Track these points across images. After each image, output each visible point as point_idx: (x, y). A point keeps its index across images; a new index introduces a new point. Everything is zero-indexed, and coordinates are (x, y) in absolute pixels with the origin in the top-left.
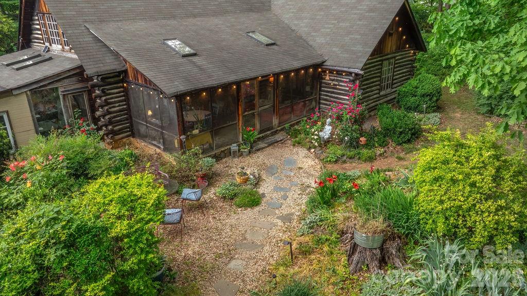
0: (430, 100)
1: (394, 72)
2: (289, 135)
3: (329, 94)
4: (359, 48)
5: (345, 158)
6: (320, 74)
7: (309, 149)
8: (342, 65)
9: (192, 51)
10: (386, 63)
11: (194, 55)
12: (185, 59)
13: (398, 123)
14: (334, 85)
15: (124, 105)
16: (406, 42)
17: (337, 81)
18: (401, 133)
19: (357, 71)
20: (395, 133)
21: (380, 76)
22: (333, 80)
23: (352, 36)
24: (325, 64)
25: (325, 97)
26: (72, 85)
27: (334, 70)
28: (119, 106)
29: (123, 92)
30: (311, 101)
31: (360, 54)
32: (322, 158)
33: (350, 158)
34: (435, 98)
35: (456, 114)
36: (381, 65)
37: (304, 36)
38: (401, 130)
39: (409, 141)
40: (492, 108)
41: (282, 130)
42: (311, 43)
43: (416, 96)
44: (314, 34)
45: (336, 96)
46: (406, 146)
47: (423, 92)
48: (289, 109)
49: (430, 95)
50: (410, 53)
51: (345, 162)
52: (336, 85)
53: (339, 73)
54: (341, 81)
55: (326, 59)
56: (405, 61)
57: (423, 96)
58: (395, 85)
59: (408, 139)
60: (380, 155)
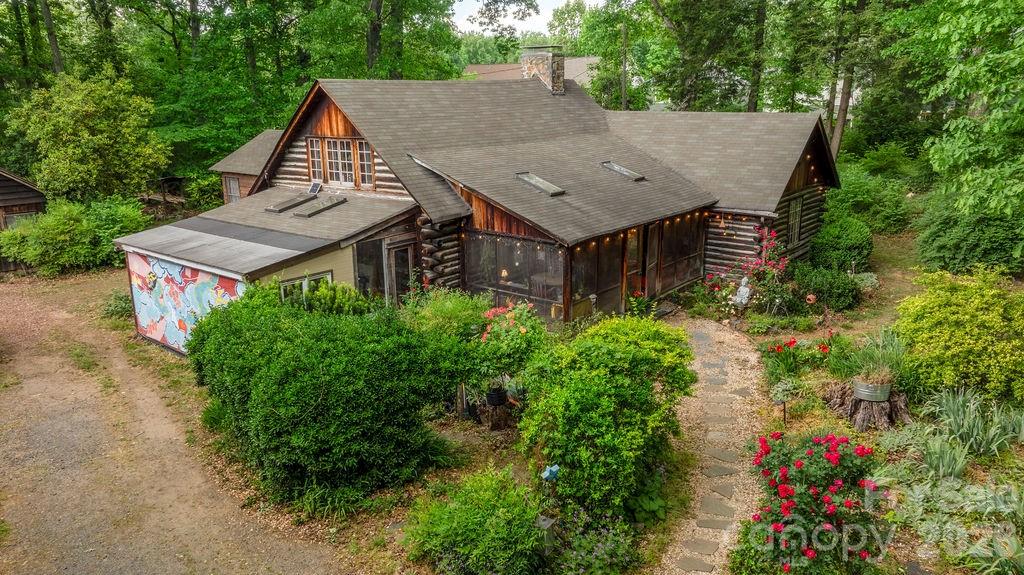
0: (859, 254)
1: (802, 217)
2: (680, 304)
3: (720, 249)
4: (764, 183)
5: (775, 328)
6: (706, 220)
7: (719, 320)
8: (744, 207)
9: (560, 190)
10: (793, 203)
11: (562, 193)
12: (555, 199)
13: (835, 282)
14: (728, 235)
15: (456, 265)
16: (815, 174)
17: (733, 229)
18: (840, 295)
19: (767, 214)
20: (831, 296)
21: (787, 223)
22: (727, 228)
23: (751, 167)
24: (718, 205)
25: (713, 253)
26: (399, 236)
27: (730, 214)
28: (452, 266)
29: (458, 245)
30: (695, 258)
31: (768, 191)
32: (745, 329)
33: (783, 328)
34: (865, 252)
35: (895, 274)
36: (789, 206)
37: (674, 167)
38: (840, 291)
39: (850, 307)
40: (945, 263)
41: (665, 299)
42: (688, 177)
43: (839, 249)
44: (691, 165)
45: (731, 250)
46: (848, 312)
47: (849, 243)
48: (672, 270)
49: (859, 248)
50: (818, 190)
51: (777, 333)
52: (732, 235)
53: (737, 217)
54: (740, 229)
55: (718, 198)
56: (813, 202)
57: (850, 249)
58: (803, 236)
59: (850, 304)
60: (820, 324)
